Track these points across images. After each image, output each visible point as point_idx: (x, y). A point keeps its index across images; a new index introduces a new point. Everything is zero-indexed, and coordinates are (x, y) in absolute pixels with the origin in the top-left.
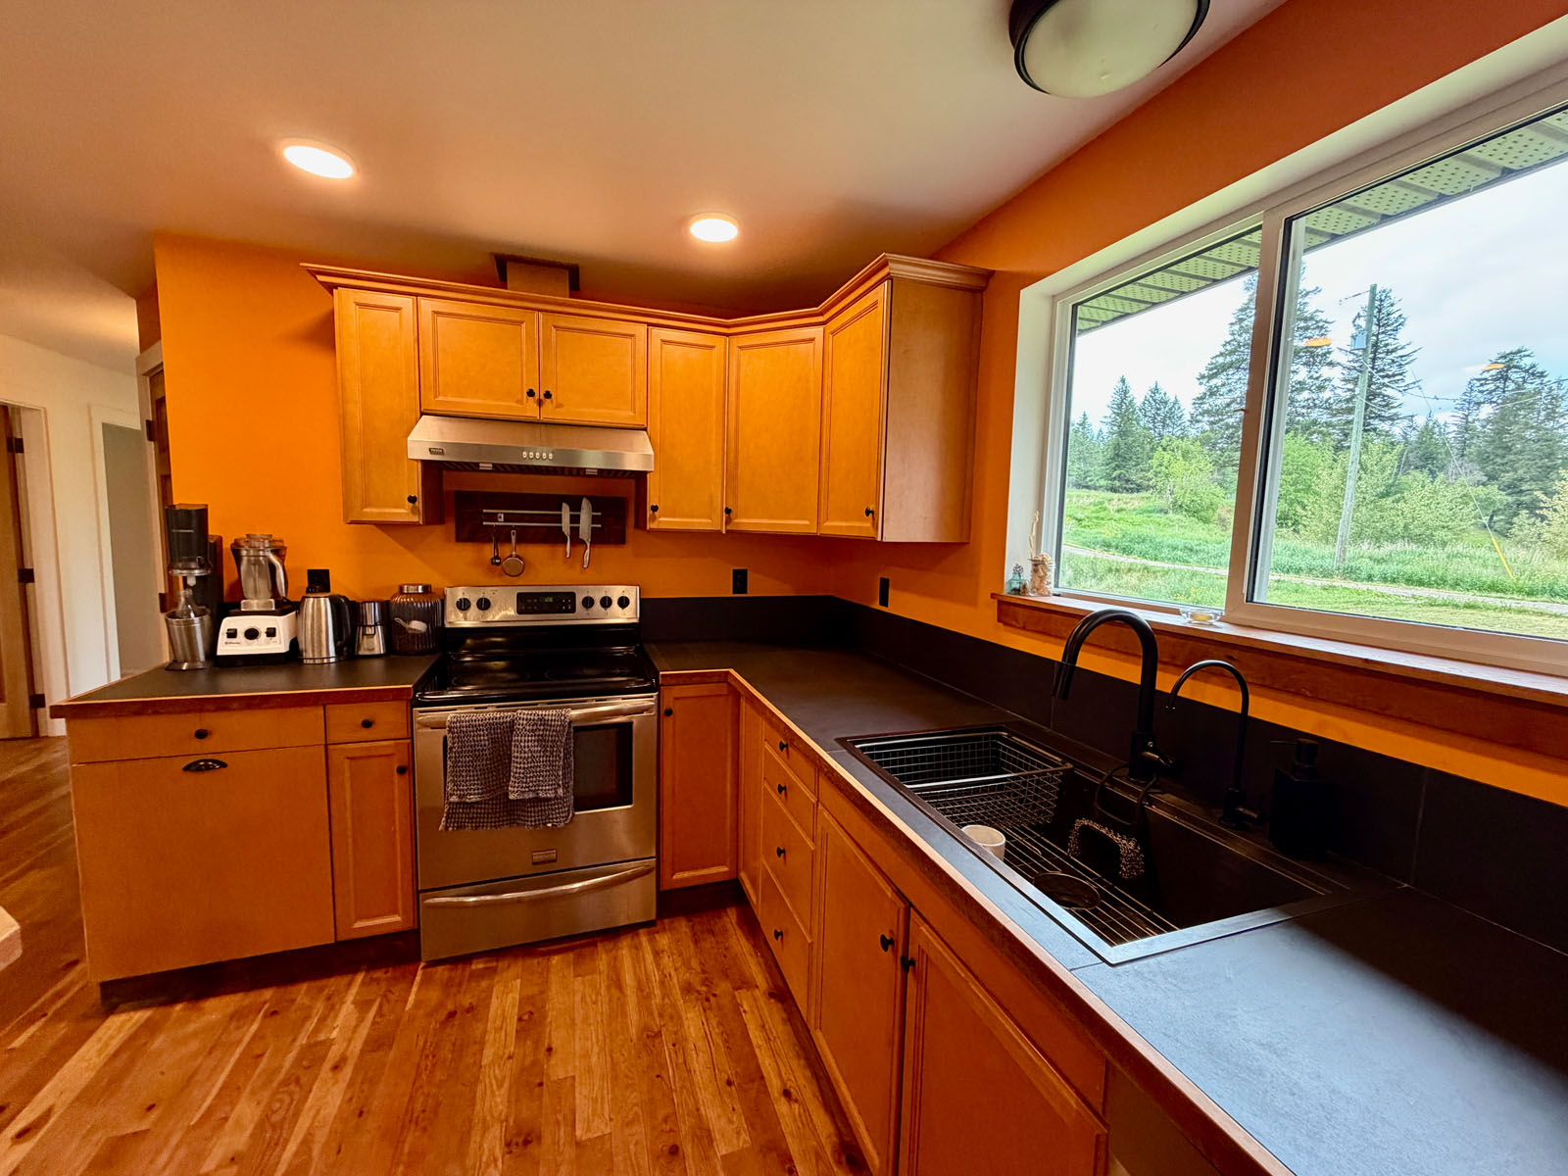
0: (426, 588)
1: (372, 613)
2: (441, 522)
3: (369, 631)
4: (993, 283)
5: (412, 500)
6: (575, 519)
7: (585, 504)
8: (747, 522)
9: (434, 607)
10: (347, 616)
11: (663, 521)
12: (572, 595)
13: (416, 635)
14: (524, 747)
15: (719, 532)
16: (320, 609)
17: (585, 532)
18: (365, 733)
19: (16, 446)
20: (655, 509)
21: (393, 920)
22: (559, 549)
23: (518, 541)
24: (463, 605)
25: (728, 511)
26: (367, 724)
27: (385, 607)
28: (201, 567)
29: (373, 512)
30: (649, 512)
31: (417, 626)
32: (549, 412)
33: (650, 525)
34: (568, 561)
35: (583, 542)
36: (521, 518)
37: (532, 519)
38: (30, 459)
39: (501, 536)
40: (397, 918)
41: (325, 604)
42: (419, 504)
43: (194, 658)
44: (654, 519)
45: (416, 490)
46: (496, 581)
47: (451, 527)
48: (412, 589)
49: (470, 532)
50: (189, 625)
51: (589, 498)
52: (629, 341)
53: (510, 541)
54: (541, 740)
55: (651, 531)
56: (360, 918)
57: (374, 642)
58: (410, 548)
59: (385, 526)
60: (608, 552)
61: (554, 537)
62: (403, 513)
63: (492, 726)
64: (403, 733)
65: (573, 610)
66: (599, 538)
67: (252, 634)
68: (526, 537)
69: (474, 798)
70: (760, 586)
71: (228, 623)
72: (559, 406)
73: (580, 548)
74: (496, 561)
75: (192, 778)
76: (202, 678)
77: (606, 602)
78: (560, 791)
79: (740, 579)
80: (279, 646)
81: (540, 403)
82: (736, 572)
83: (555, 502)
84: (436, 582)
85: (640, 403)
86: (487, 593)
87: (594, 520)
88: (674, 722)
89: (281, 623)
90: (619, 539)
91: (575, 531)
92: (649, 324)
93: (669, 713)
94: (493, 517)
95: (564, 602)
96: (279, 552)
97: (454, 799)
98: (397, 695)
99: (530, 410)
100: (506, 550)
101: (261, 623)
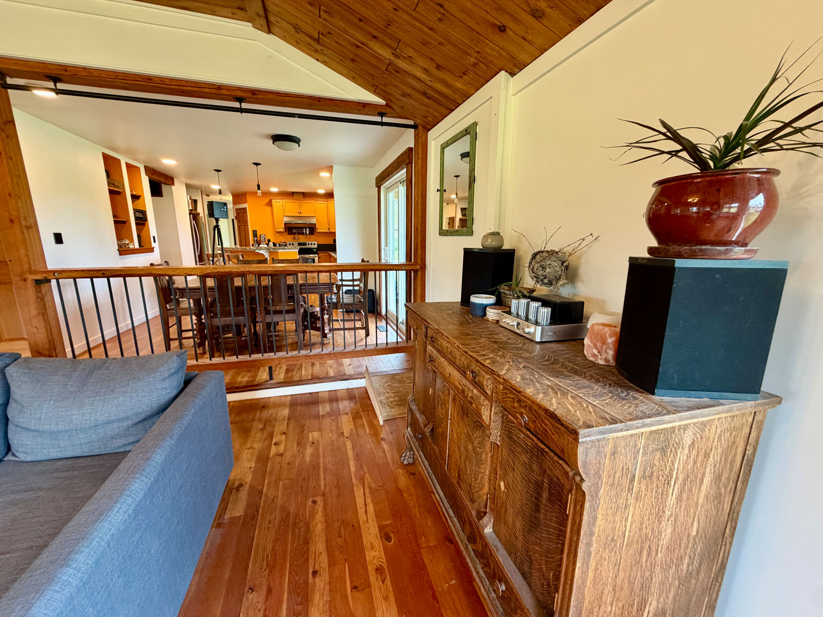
2: (286, 231)
6: (306, 231)
15: (328, 232)
20: (317, 229)
25: (329, 229)
29: (278, 230)
34: (305, 238)
35: (307, 234)
36: (298, 231)
42: (284, 229)
45: (284, 226)
49: (291, 233)
51: (308, 227)
52: (312, 204)
53: (296, 234)
55: (317, 232)
60: (311, 236)
61: (303, 234)
66: (310, 234)
68: (299, 234)
74: (294, 238)
77: (312, 244)
81: (300, 214)
82: (333, 239)
83: (302, 228)
85: (314, 213)
87: (309, 231)
90: (313, 234)
92: (315, 201)
94: (294, 231)
95: (305, 244)
96: (265, 236)
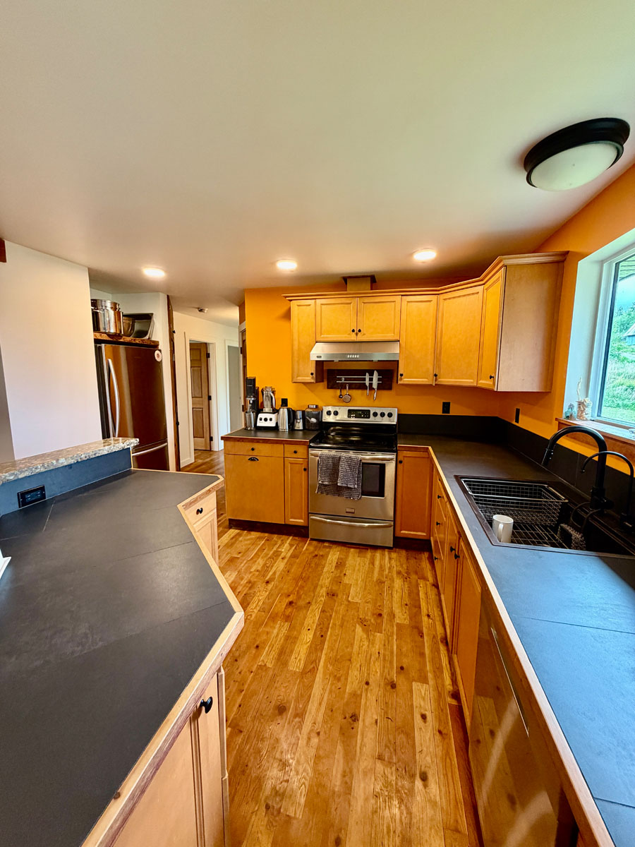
0: (317, 406)
1: (299, 414)
2: (323, 381)
3: (298, 421)
4: (569, 258)
5: (312, 374)
6: (371, 380)
7: (376, 373)
8: (445, 380)
9: (319, 413)
10: (292, 415)
11: (406, 380)
12: (369, 411)
13: (313, 424)
14: (343, 467)
15: (431, 385)
16: (284, 412)
17: (375, 386)
18: (295, 455)
19: (208, 356)
20: (402, 375)
21: (300, 521)
22: (365, 391)
23: (349, 388)
24: (329, 413)
25: (436, 375)
26: (295, 452)
27: (303, 412)
28: (254, 397)
29: (300, 379)
30: (399, 377)
31: (313, 420)
32: (360, 338)
33: (399, 382)
34: (369, 397)
35: (374, 389)
36: (350, 379)
37: (355, 379)
38: (211, 359)
39: (342, 387)
40: (302, 521)
41: (286, 410)
42: (314, 375)
43: (251, 427)
44: (401, 379)
45: (313, 369)
46: (341, 404)
47: (326, 383)
48: (312, 407)
49: (332, 385)
50: (250, 415)
51: (377, 370)
52: (393, 304)
53: (346, 388)
54: (349, 466)
55: (400, 384)
56: (291, 518)
57: (299, 425)
58: (312, 391)
59: (305, 383)
60: (385, 393)
61: (363, 387)
62: (309, 379)
63: (333, 458)
64: (306, 457)
65: (369, 417)
66: (380, 387)
67: (266, 420)
68: (352, 387)
69: (326, 483)
70: (455, 411)
71: (260, 416)
72: (364, 334)
73: (373, 392)
74: (341, 396)
75: (250, 462)
76: (253, 432)
77: (382, 415)
78: (356, 486)
79: (446, 407)
80: (272, 424)
81: (357, 334)
82: (444, 403)
83: (363, 372)
84: (320, 405)
85: (397, 331)
86: (337, 409)
87: (379, 380)
88: (403, 466)
89: (273, 416)
90: (390, 388)
91: (371, 384)
92: (402, 295)
93: (401, 462)
94: (340, 379)
95: (366, 414)
96: (273, 392)
97: (320, 482)
98: (304, 443)
99: (353, 337)
100: (345, 392)
101: (268, 416)
